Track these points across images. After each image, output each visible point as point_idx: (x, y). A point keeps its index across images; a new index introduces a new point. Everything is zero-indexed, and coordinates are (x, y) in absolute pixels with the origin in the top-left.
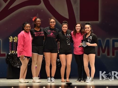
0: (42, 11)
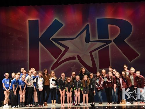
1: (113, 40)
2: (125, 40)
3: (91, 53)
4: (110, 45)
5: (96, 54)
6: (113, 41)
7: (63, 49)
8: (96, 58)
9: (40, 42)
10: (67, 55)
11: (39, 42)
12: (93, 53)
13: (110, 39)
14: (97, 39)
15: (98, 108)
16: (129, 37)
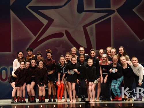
0: (65, 42)
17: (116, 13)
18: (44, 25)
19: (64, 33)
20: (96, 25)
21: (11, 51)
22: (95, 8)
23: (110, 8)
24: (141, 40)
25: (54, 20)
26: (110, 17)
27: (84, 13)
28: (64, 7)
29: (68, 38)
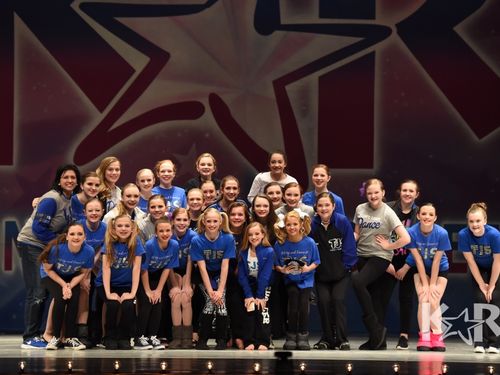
0: (207, 135)
1: (398, 25)
2: (459, 29)
3: (280, 85)
4: (378, 48)
5: (307, 92)
6: (394, 30)
7: (138, 61)
8: (305, 112)
9: (17, 19)
10: (157, 94)
11: (16, 16)
12: (291, 89)
13: (380, 20)
14: (314, 18)
15: (306, 368)
16: (478, 12)
17: (394, 37)
18: (134, 71)
19: (206, 102)
20: (321, 78)
21: (11, 163)
22: (322, 16)
23: (373, 18)
24: (480, 137)
25: (172, 54)
26: (373, 53)
27: (278, 34)
28: (207, 10)
29: (219, 124)
